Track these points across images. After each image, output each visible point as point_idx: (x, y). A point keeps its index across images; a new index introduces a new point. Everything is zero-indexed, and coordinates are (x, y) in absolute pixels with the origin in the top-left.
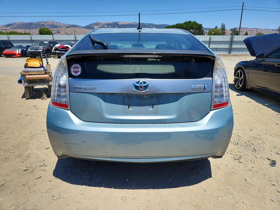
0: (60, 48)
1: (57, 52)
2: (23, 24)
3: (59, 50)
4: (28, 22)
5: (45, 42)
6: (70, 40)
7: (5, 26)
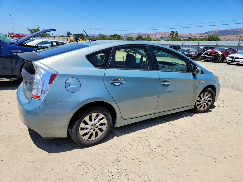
0: (209, 53)
1: (205, 56)
2: (218, 32)
3: (208, 55)
4: (224, 30)
5: (201, 47)
6: (223, 46)
7: (204, 33)
